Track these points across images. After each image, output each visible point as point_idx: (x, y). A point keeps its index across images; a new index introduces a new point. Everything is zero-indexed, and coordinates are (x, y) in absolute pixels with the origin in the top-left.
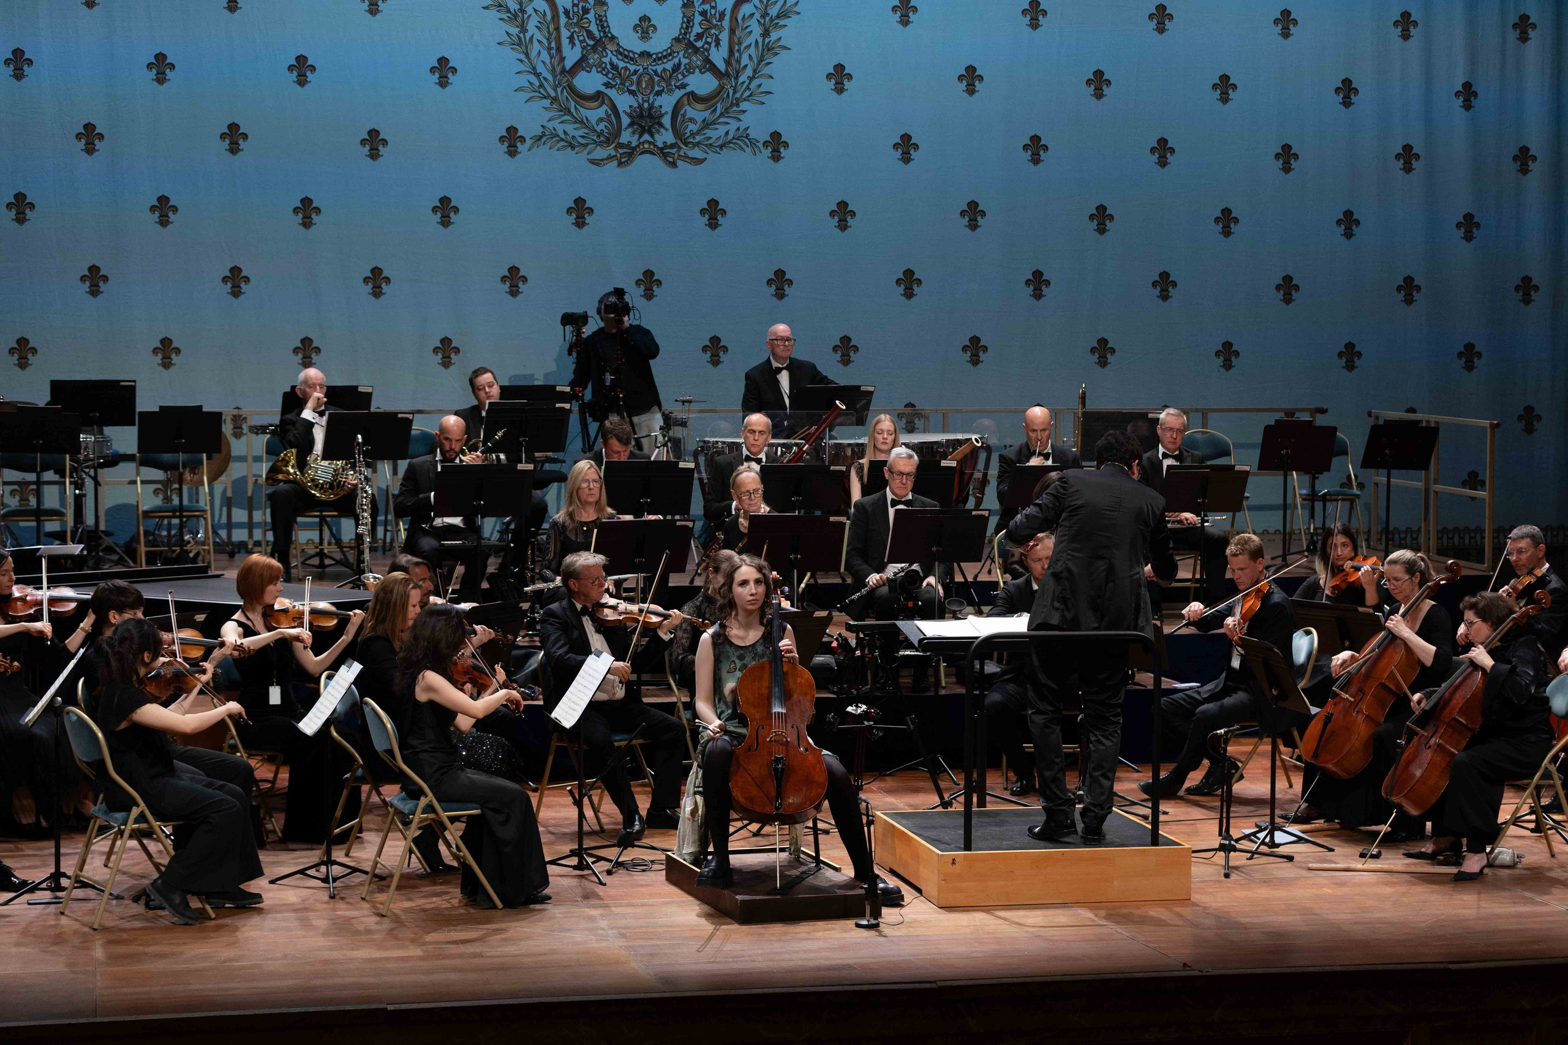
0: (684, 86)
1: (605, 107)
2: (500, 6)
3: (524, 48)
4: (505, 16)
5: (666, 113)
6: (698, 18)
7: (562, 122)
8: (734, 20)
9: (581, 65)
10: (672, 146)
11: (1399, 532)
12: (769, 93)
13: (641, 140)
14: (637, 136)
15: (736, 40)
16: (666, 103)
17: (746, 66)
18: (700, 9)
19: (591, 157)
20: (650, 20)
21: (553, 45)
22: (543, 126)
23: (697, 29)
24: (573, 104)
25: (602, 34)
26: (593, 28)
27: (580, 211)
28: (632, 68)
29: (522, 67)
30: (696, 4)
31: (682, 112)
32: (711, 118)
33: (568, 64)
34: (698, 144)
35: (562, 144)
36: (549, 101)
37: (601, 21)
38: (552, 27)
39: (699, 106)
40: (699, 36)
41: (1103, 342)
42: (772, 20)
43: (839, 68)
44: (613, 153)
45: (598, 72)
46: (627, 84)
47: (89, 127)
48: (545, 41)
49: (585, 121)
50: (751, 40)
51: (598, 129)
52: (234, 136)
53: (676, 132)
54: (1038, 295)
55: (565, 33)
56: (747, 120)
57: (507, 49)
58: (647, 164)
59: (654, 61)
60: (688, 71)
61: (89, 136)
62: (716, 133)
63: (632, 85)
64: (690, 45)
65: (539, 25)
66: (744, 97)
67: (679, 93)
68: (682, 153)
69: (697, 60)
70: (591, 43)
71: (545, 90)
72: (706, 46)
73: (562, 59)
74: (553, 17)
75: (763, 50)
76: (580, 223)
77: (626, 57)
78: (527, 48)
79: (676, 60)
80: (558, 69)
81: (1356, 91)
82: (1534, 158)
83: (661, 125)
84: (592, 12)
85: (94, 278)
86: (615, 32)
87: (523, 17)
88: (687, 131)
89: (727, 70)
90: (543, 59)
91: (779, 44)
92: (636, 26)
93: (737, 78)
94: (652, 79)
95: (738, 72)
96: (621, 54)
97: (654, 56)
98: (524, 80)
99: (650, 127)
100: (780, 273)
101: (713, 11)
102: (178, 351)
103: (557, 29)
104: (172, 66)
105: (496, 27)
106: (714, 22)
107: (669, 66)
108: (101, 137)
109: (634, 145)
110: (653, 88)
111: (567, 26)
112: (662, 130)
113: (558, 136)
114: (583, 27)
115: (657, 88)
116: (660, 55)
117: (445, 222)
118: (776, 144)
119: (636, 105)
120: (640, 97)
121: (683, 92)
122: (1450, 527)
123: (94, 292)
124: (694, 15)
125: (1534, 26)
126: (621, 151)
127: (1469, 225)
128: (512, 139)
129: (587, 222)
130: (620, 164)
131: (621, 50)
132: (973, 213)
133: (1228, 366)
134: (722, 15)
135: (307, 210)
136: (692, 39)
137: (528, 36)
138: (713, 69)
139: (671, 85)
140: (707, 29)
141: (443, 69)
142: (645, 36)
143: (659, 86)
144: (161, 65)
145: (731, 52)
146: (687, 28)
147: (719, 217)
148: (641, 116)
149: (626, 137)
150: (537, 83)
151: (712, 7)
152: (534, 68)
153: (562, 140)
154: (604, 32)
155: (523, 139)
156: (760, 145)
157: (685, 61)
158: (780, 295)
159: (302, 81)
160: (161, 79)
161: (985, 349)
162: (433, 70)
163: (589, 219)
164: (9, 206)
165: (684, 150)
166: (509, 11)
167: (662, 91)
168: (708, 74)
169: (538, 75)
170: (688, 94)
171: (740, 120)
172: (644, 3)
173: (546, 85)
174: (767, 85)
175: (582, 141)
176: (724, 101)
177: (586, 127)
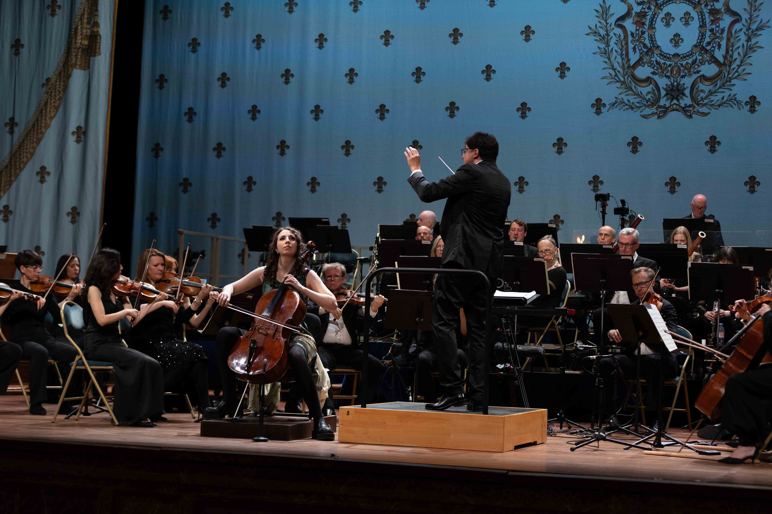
0: (698, 72)
1: (651, 86)
2: (596, 33)
3: (607, 55)
4: (598, 38)
5: (687, 87)
6: (708, 33)
7: (627, 95)
8: (730, 33)
9: (639, 63)
10: (690, 106)
12: (750, 74)
13: (672, 103)
14: (669, 101)
15: (730, 44)
16: (687, 82)
17: (736, 59)
18: (710, 28)
19: (643, 113)
20: (680, 36)
21: (624, 52)
22: (616, 98)
23: (707, 39)
24: (633, 84)
25: (652, 45)
26: (647, 42)
27: (635, 144)
28: (668, 63)
29: (606, 66)
30: (708, 25)
31: (697, 87)
32: (714, 90)
33: (632, 63)
34: (705, 105)
35: (627, 107)
36: (620, 84)
37: (651, 38)
38: (623, 43)
39: (707, 83)
40: (709, 43)
42: (753, 32)
44: (655, 111)
45: (648, 66)
46: (665, 72)
47: (382, 106)
48: (619, 51)
49: (640, 94)
50: (740, 44)
51: (647, 98)
52: (452, 108)
53: (693, 98)
55: (631, 46)
56: (735, 90)
57: (598, 56)
58: (676, 117)
59: (681, 58)
60: (701, 63)
61: (382, 111)
62: (716, 98)
63: (667, 72)
64: (703, 48)
65: (616, 42)
66: (734, 76)
67: (695, 76)
68: (695, 110)
69: (707, 57)
70: (645, 50)
71: (618, 77)
72: (713, 49)
73: (629, 60)
74: (625, 37)
75: (747, 49)
76: (635, 151)
77: (665, 57)
78: (609, 55)
79: (694, 58)
80: (626, 66)
83: (684, 94)
84: (647, 33)
85: (380, 183)
86: (659, 43)
87: (608, 38)
88: (699, 97)
89: (724, 62)
90: (618, 61)
91: (758, 45)
92: (671, 40)
93: (730, 66)
94: (679, 69)
95: (731, 63)
96: (662, 55)
97: (681, 56)
98: (606, 73)
99: (677, 96)
100: (753, 178)
101: (717, 29)
103: (627, 44)
104: (424, 74)
105: (592, 45)
106: (718, 35)
107: (690, 61)
108: (388, 111)
109: (667, 106)
110: (680, 74)
111: (632, 42)
112: (684, 97)
113: (624, 102)
114: (641, 42)
115: (682, 74)
116: (685, 55)
117: (560, 152)
118: (753, 103)
119: (669, 84)
120: (672, 79)
121: (698, 75)
123: (380, 190)
124: (706, 31)
126: (660, 110)
128: (598, 105)
129: (638, 150)
130: (659, 117)
131: (662, 53)
134: (723, 31)
136: (704, 45)
137: (610, 48)
138: (716, 61)
139: (691, 71)
140: (713, 39)
141: (563, 69)
142: (677, 45)
143: (683, 72)
144: (418, 73)
145: (727, 51)
146: (702, 39)
147: (716, 146)
148: (672, 90)
149: (663, 102)
150: (614, 74)
151: (717, 27)
152: (613, 66)
153: (627, 105)
154: (653, 44)
155: (604, 105)
156: (743, 104)
157: (699, 58)
158: (752, 191)
159: (488, 78)
160: (418, 81)
162: (557, 69)
163: (639, 148)
164: (342, 147)
165: (697, 108)
166: (600, 36)
167: (685, 75)
168: (713, 64)
169: (614, 69)
170: (701, 76)
171: (731, 90)
172: (677, 26)
173: (619, 75)
174: (748, 69)
175: (638, 105)
176: (722, 79)
177: (640, 97)
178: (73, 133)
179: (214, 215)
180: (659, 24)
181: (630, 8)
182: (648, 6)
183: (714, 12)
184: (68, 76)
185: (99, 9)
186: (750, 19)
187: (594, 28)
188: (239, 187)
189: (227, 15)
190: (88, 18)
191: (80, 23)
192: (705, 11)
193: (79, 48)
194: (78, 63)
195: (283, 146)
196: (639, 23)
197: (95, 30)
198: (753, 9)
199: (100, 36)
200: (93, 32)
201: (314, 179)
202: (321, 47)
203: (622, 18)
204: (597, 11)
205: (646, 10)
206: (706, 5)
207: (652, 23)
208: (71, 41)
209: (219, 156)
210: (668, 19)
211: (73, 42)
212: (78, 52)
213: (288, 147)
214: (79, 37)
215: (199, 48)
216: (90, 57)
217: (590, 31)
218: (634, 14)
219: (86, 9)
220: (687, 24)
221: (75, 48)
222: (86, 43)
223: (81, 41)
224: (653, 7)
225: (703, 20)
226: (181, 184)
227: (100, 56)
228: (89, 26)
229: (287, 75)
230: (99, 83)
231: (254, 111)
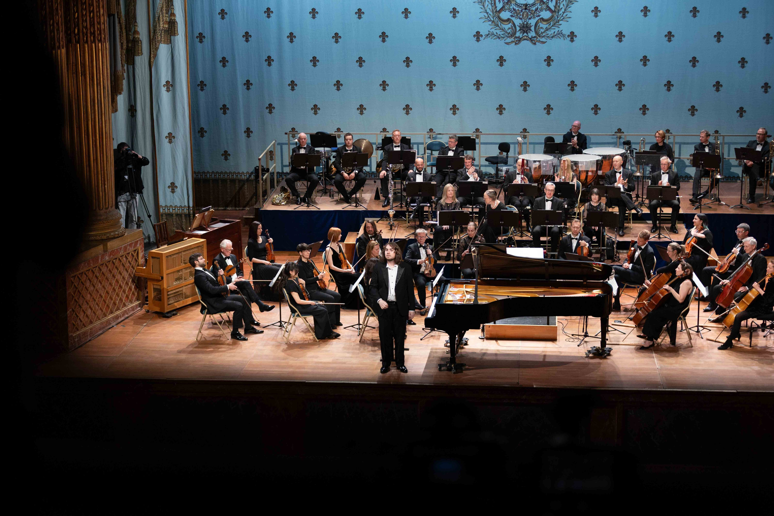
0: (539, 16)
1: (511, 24)
5: (533, 25)
7: (495, 29)
9: (502, 9)
10: (535, 37)
12: (570, 18)
13: (524, 35)
14: (522, 34)
16: (533, 22)
17: (562, 8)
19: (505, 41)
21: (493, 2)
22: (489, 31)
24: (499, 23)
27: (501, 61)
28: (521, 10)
29: (482, 10)
31: (538, 25)
32: (549, 27)
33: (498, 9)
35: (495, 37)
36: (491, 22)
39: (545, 23)
41: (693, 107)
43: (596, 8)
44: (513, 40)
45: (508, 11)
47: (336, 34)
48: (490, 1)
49: (504, 29)
51: (508, 32)
52: (384, 36)
53: (536, 32)
54: (669, 90)
56: (562, 28)
57: (477, 4)
58: (526, 44)
59: (529, 7)
60: (541, 10)
61: (337, 37)
62: (550, 32)
63: (520, 16)
64: (542, 1)
66: (561, 19)
67: (537, 19)
68: (538, 40)
69: (544, 6)
70: (506, 1)
71: (490, 18)
72: (548, 1)
73: (496, 7)
75: (568, 2)
76: (501, 65)
77: (519, 6)
78: (483, 4)
79: (537, 7)
80: (494, 11)
83: (531, 30)
85: (338, 85)
88: (540, 32)
89: (555, 10)
90: (489, 8)
93: (558, 13)
94: (527, 14)
95: (559, 11)
96: (517, 5)
98: (482, 15)
99: (527, 31)
100: (573, 82)
102: (365, 109)
104: (363, 13)
107: (534, 9)
108: (340, 37)
109: (521, 37)
110: (528, 17)
112: (531, 32)
113: (494, 34)
115: (529, 17)
116: (531, 5)
117: (455, 65)
118: (572, 36)
119: (522, 23)
120: (523, 20)
121: (539, 18)
123: (338, 89)
126: (516, 39)
128: (478, 36)
130: (516, 44)
131: (517, 3)
132: (645, 60)
133: (741, 116)
135: (408, 61)
138: (550, 9)
139: (535, 15)
141: (454, 12)
144: (360, 13)
145: (556, 3)
147: (551, 62)
148: (523, 27)
149: (518, 34)
150: (487, 16)
152: (486, 11)
153: (496, 36)
155: (482, 36)
156: (566, 36)
157: (540, 7)
158: (572, 90)
159: (406, 17)
160: (360, 17)
161: (648, 109)
162: (451, 12)
163: (504, 63)
164: (311, 61)
165: (539, 38)
167: (531, 18)
168: (548, 11)
169: (487, 13)
170: (541, 18)
171: (559, 28)
173: (490, 16)
174: (569, 15)
175: (502, 36)
176: (553, 21)
177: (504, 31)
178: (164, 86)
179: (224, 106)
184: (157, 49)
185: (174, 4)
188: (241, 88)
190: (166, 10)
191: (161, 14)
193: (162, 30)
194: (163, 40)
195: (269, 60)
197: (173, 18)
199: (177, 22)
200: (171, 19)
201: (292, 82)
208: (156, 25)
209: (224, 66)
211: (158, 26)
212: (162, 32)
213: (273, 60)
214: (161, 23)
216: (170, 36)
219: (164, 3)
221: (159, 30)
222: (167, 26)
223: (163, 25)
226: (198, 85)
227: (178, 36)
228: (167, 15)
229: (268, 12)
230: (179, 54)
231: (247, 36)
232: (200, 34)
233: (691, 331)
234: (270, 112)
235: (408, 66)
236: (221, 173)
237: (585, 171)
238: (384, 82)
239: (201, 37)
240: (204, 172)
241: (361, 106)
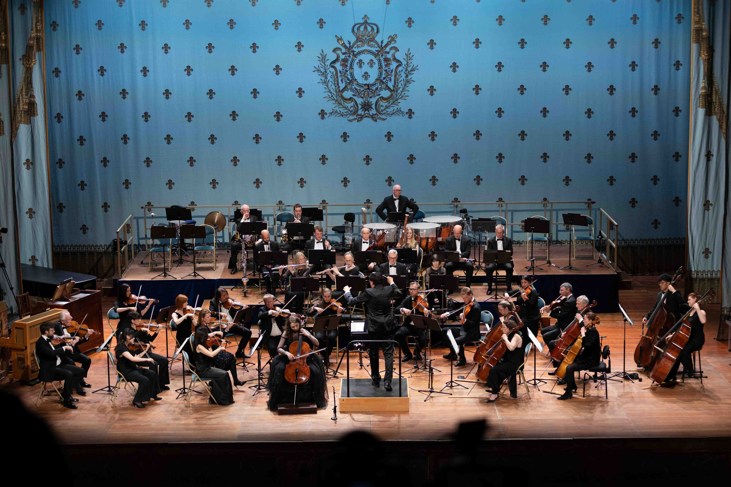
0: (379, 95)
1: (353, 103)
2: (319, 70)
4: (320, 74)
5: (373, 104)
6: (384, 72)
9: (345, 89)
10: (375, 114)
11: (628, 240)
12: (408, 96)
13: (365, 113)
14: (363, 112)
15: (397, 79)
16: (373, 100)
17: (400, 87)
19: (348, 119)
20: (368, 73)
21: (336, 83)
22: (333, 109)
23: (384, 76)
24: (342, 102)
26: (349, 77)
27: (345, 136)
28: (362, 89)
29: (326, 90)
30: (383, 68)
31: (379, 103)
32: (388, 105)
33: (341, 89)
35: (339, 115)
36: (335, 101)
37: (352, 74)
38: (335, 77)
39: (385, 101)
40: (384, 78)
41: (523, 177)
43: (432, 87)
44: (356, 117)
45: (351, 91)
46: (360, 95)
47: (189, 113)
48: (333, 81)
49: (346, 107)
50: (402, 79)
51: (351, 110)
52: (234, 115)
53: (377, 110)
54: (500, 161)
55: (340, 79)
56: (400, 105)
57: (321, 84)
58: (368, 121)
59: (369, 87)
60: (381, 90)
61: (189, 116)
62: (390, 110)
63: (362, 95)
64: (381, 81)
65: (331, 76)
66: (399, 97)
67: (377, 97)
68: (379, 117)
69: (384, 86)
70: (349, 81)
73: (339, 87)
74: (336, 73)
75: (406, 82)
76: (345, 140)
77: (360, 86)
78: (327, 84)
79: (377, 86)
80: (338, 91)
81: (615, 89)
82: (680, 111)
83: (372, 108)
84: (349, 71)
85: (191, 161)
86: (356, 78)
87: (326, 74)
88: (380, 109)
89: (394, 89)
90: (332, 88)
91: (412, 80)
92: (363, 76)
93: (397, 92)
94: (368, 93)
95: (397, 90)
96: (358, 85)
97: (369, 85)
98: (326, 94)
99: (368, 109)
100: (412, 156)
101: (389, 70)
102: (218, 183)
103: (337, 77)
104: (214, 93)
105: (317, 77)
106: (389, 73)
107: (374, 88)
108: (193, 116)
109: (362, 115)
110: (369, 96)
111: (341, 76)
113: (337, 112)
114: (346, 76)
115: (370, 96)
116: (371, 85)
117: (301, 141)
118: (410, 113)
119: (363, 101)
120: (365, 99)
121: (379, 97)
122: (647, 239)
123: (192, 165)
124: (382, 71)
125: (681, 65)
126: (358, 117)
127: (656, 135)
128: (322, 114)
130: (358, 121)
131: (358, 83)
132: (478, 134)
133: (567, 184)
134: (392, 71)
135: (257, 138)
136: (382, 79)
137: (328, 80)
138: (389, 89)
139: (375, 94)
140: (387, 76)
141: (300, 92)
142: (366, 79)
144: (211, 93)
145: (395, 83)
146: (380, 75)
147: (391, 138)
148: (365, 105)
149: (360, 112)
150: (331, 95)
151: (389, 68)
152: (330, 90)
153: (339, 113)
154: (353, 78)
155: (326, 114)
156: (405, 113)
157: (380, 86)
158: (412, 163)
159: (255, 97)
160: (211, 97)
161: (482, 179)
162: (297, 92)
163: (348, 139)
164: (165, 139)
166: (321, 72)
167: (372, 97)
168: (387, 90)
169: (331, 93)
170: (381, 97)
171: (398, 105)
172: (366, 68)
173: (333, 96)
174: (407, 94)
175: (346, 114)
176: (393, 99)
177: (347, 109)
178: (24, 164)
179: (82, 182)
180: (356, 66)
181: (338, 57)
182: (348, 55)
183: (386, 60)
184: (17, 129)
185: (33, 87)
186: (407, 64)
187: (317, 67)
188: (98, 164)
189: (78, 53)
190: (25, 92)
191: (21, 95)
192: (382, 59)
193: (22, 111)
194: (23, 120)
195: (125, 138)
196: (344, 65)
197: (32, 100)
198: (408, 59)
199: (36, 103)
200: (30, 101)
201: (148, 159)
202: (145, 75)
203: (334, 62)
204: (319, 57)
205: (348, 58)
206: (382, 56)
207: (351, 65)
208: (16, 106)
209: (82, 144)
210: (361, 63)
211: (18, 107)
212: (22, 113)
213: (129, 139)
214: (21, 104)
215: (60, 74)
216: (30, 116)
217: (315, 69)
218: (341, 60)
219: (24, 86)
220: (371, 66)
221: (19, 111)
222: (26, 107)
223: (23, 106)
224: (351, 56)
225: (380, 65)
226: (57, 163)
227: (38, 117)
228: (27, 97)
229: (124, 93)
230: (39, 133)
231: (103, 116)
232: (59, 114)
233: (528, 385)
234: (127, 188)
235: (257, 142)
236: (80, 246)
237: (425, 238)
238: (235, 158)
239: (59, 117)
240: (63, 246)
241: (214, 180)
